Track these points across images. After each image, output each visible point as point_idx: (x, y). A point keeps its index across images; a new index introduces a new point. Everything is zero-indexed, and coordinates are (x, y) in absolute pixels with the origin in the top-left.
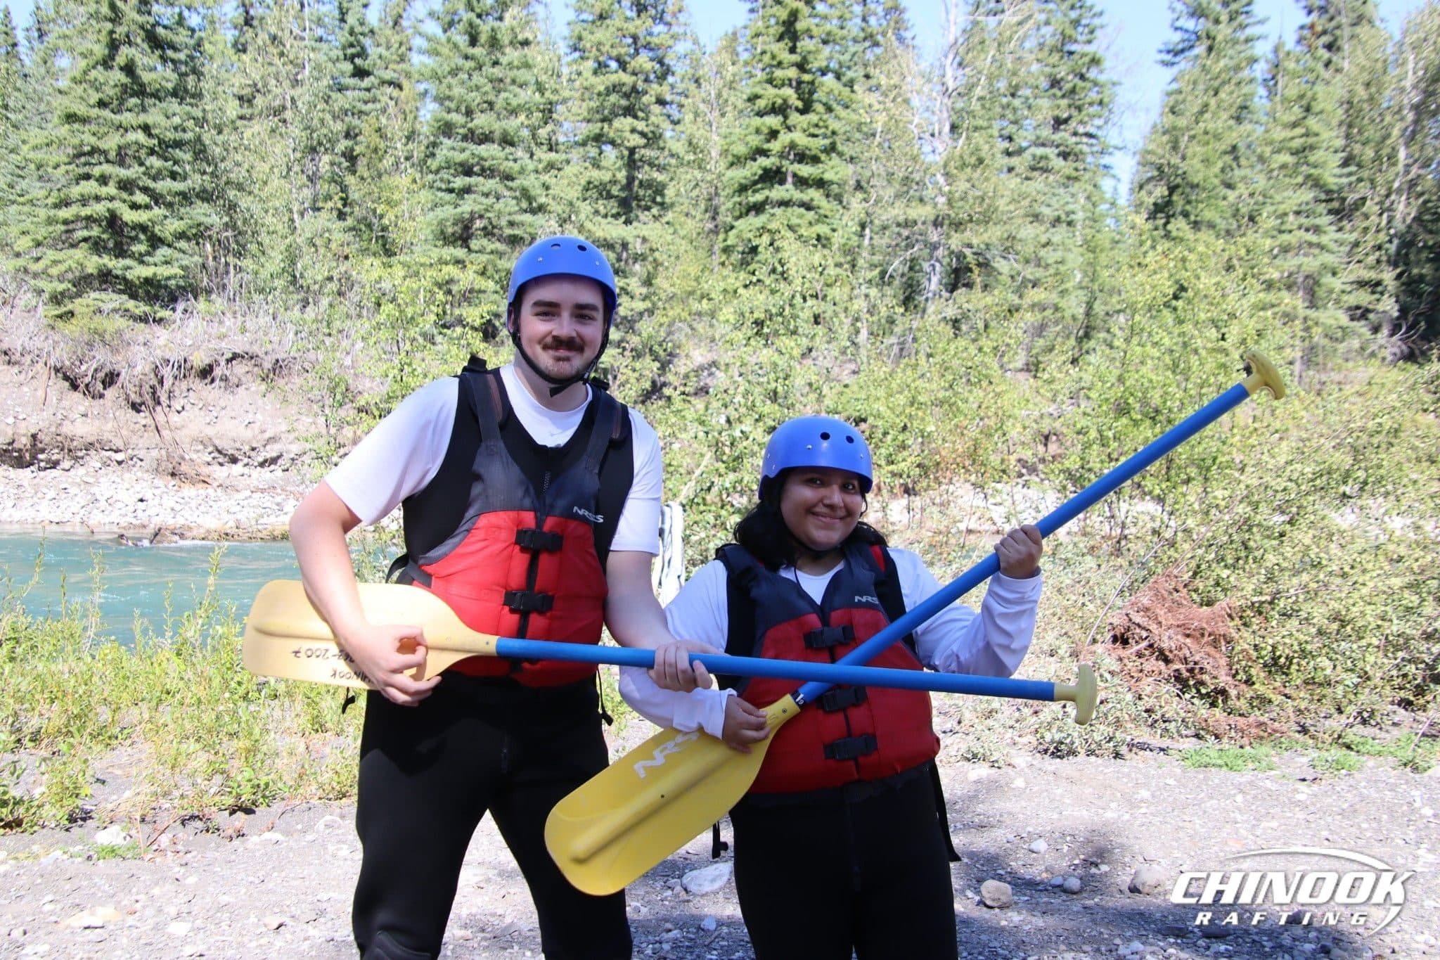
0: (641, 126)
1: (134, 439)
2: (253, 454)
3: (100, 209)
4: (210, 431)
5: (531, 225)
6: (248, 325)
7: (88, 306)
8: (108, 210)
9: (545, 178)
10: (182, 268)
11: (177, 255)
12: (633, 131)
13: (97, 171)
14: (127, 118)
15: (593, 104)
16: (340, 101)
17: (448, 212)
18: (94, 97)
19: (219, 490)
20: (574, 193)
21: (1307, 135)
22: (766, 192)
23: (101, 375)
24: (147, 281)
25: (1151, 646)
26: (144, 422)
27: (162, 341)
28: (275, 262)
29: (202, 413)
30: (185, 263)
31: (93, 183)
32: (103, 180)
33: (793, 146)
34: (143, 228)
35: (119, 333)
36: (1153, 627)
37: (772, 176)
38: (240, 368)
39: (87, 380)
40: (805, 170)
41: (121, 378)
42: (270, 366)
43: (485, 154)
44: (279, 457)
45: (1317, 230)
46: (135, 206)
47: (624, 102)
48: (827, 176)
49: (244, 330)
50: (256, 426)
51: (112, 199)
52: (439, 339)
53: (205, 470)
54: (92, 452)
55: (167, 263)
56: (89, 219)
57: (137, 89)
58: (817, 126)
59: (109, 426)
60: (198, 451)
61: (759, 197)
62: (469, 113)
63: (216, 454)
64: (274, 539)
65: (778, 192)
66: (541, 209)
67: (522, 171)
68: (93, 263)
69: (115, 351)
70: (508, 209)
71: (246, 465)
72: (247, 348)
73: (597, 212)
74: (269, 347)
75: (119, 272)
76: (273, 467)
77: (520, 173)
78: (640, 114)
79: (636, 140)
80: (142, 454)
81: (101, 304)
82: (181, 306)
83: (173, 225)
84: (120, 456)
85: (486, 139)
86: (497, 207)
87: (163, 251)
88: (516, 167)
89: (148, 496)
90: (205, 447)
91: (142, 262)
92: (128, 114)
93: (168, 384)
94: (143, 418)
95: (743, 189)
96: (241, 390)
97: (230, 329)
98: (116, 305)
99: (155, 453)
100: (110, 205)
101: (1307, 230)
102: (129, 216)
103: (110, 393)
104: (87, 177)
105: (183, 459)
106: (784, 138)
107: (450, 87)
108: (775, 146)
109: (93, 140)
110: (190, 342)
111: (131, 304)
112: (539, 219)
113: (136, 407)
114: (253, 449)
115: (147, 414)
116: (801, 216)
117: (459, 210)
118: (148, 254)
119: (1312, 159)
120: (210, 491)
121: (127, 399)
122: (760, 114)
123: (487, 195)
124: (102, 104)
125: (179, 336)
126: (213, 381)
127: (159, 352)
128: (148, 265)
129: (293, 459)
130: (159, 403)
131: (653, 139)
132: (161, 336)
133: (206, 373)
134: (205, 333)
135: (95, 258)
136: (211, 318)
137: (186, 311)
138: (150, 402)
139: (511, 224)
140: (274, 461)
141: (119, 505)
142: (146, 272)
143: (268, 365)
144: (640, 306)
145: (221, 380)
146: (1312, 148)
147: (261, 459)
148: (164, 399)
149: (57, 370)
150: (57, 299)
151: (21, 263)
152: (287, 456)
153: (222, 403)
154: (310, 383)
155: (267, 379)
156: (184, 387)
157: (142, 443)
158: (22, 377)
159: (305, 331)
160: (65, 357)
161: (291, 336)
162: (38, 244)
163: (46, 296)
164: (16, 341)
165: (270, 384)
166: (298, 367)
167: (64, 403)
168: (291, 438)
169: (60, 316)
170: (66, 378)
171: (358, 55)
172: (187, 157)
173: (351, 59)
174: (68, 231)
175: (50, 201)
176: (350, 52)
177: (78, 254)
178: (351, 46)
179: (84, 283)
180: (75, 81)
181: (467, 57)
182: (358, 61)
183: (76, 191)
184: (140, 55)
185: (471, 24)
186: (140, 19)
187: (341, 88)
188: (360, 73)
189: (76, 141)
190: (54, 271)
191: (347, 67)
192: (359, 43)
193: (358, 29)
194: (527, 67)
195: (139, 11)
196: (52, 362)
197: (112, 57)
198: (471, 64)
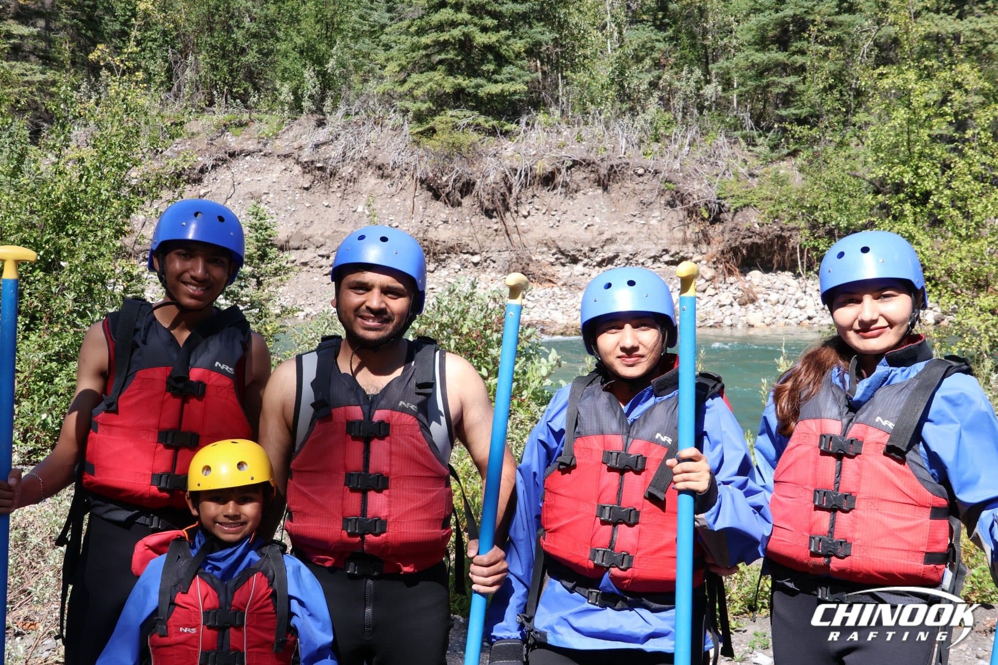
1: (488, 243)
2: (592, 254)
3: (456, 33)
4: (553, 234)
6: (583, 133)
7: (447, 123)
8: (464, 34)
10: (524, 83)
11: (519, 72)
19: (564, 288)
23: (459, 185)
24: (495, 97)
26: (495, 227)
27: (509, 152)
28: (603, 71)
29: (546, 218)
30: (527, 78)
31: (449, 10)
32: (458, 7)
34: (490, 48)
35: (473, 144)
38: (578, 175)
39: (447, 190)
41: (476, 187)
42: (606, 172)
44: (616, 256)
46: (484, 29)
49: (580, 139)
50: (595, 229)
51: (465, 24)
52: (760, 141)
53: (550, 270)
54: (453, 256)
55: (512, 79)
56: (447, 43)
59: (467, 230)
60: (543, 253)
63: (559, 256)
68: (449, 84)
69: (471, 163)
71: (585, 265)
72: (585, 155)
74: (605, 154)
75: (472, 90)
76: (609, 266)
80: (494, 256)
81: (456, 120)
82: (524, 120)
83: (516, 45)
84: (476, 259)
87: (507, 70)
90: (549, 249)
91: (489, 80)
93: (516, 190)
94: (494, 223)
96: (579, 195)
97: (567, 138)
98: (470, 120)
99: (506, 255)
100: (465, 30)
102: (481, 39)
103: (467, 201)
104: (442, 5)
105: (531, 260)
110: (534, 152)
111: (481, 119)
113: (489, 213)
114: (592, 250)
115: (498, 219)
117: (781, 14)
118: (495, 72)
120: (556, 289)
121: (481, 205)
125: (524, 146)
126: (554, 188)
127: (507, 162)
128: (496, 82)
129: (627, 259)
130: (507, 209)
132: (508, 147)
133: (548, 180)
134: (546, 143)
135: (451, 79)
136: (550, 128)
137: (527, 124)
138: (501, 209)
140: (610, 261)
142: (495, 89)
143: (603, 171)
145: (562, 186)
147: (599, 259)
148: (512, 205)
149: (422, 182)
150: (419, 118)
151: (387, 85)
152: (622, 256)
153: (563, 208)
154: (641, 186)
155: (603, 184)
156: (530, 194)
157: (495, 246)
158: (393, 189)
159: (635, 138)
160: (429, 169)
161: (623, 143)
162: (403, 68)
163: (411, 114)
164: (388, 156)
165: (605, 188)
166: (631, 172)
167: (430, 211)
168: (626, 238)
169: (422, 133)
170: (430, 188)
174: (428, 56)
175: (414, 29)
177: (438, 75)
179: (442, 101)
183: (436, 18)
190: (420, 93)
196: (418, 175)
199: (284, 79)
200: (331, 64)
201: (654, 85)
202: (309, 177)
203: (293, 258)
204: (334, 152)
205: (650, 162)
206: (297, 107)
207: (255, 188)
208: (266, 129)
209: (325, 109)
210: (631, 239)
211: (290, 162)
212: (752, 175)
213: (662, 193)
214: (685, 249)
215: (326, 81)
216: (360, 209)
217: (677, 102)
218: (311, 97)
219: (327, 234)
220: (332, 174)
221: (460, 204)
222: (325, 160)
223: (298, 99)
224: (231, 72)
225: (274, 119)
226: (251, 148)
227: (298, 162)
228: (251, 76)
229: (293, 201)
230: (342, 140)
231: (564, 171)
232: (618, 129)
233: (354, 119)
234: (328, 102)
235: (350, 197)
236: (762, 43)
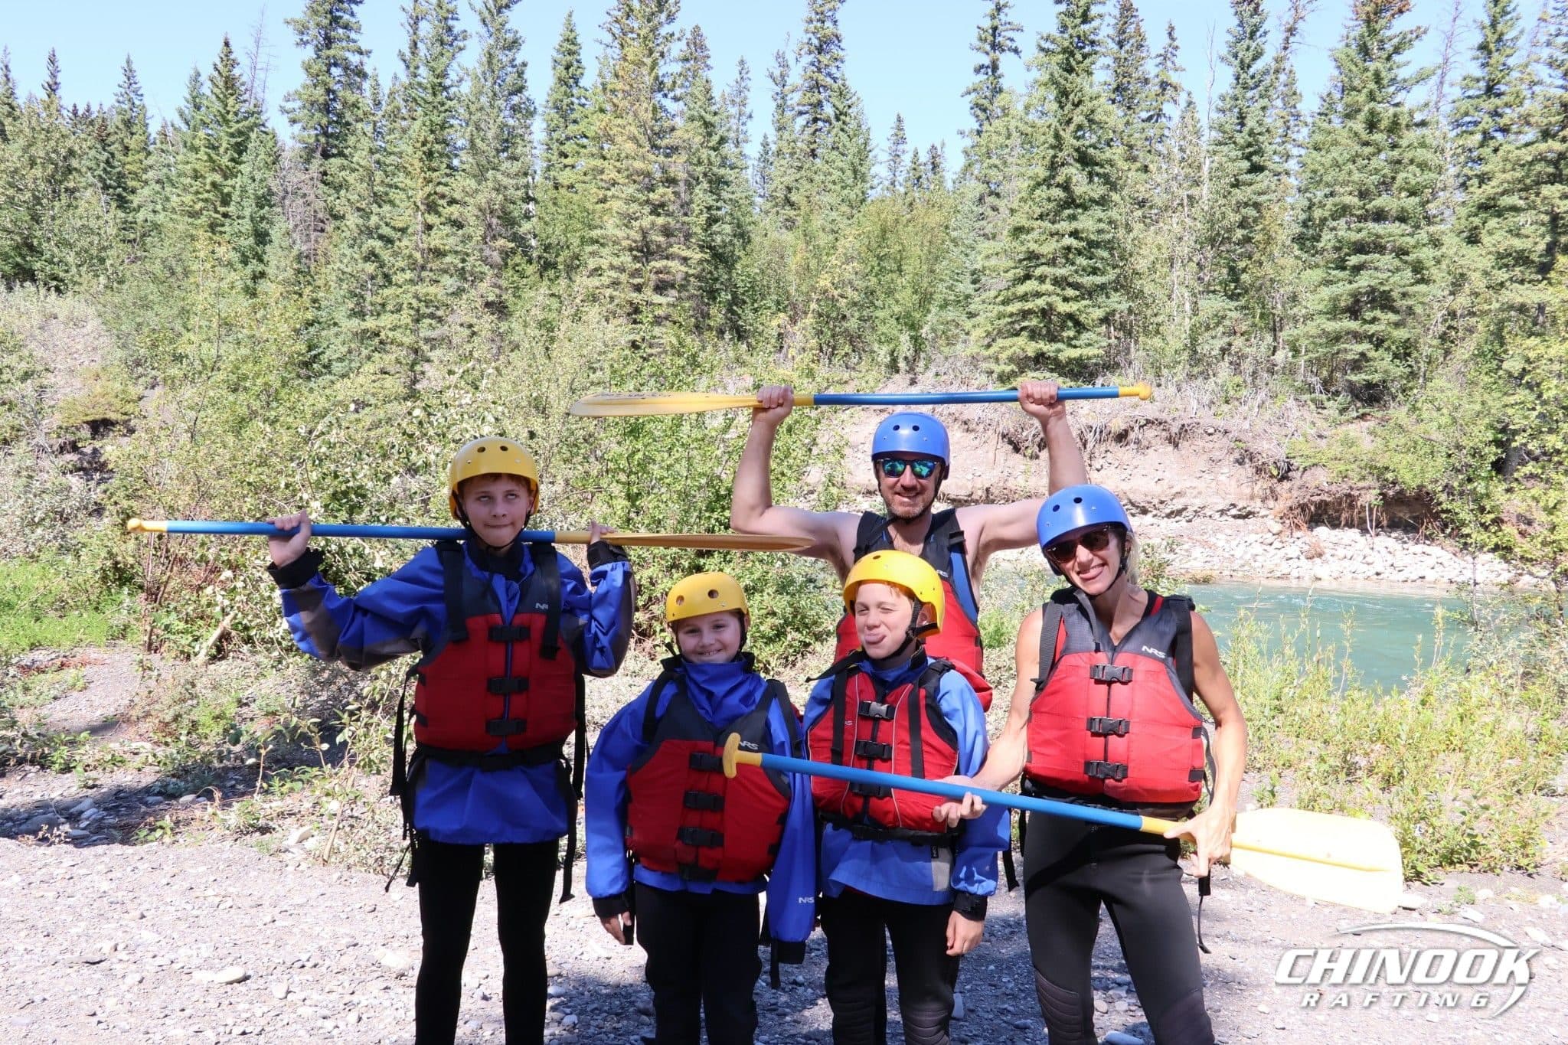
2: (1162, 506)
3: (1041, 302)
4: (1125, 487)
5: (1424, 295)
6: (1156, 395)
8: (1048, 304)
10: (1101, 348)
11: (1096, 338)
13: (1038, 272)
14: (1064, 226)
18: (1038, 211)
24: (1070, 361)
27: (1085, 411)
28: (1176, 336)
29: (1118, 471)
30: (1103, 344)
31: (1034, 282)
32: (1042, 279)
34: (1070, 316)
38: (1150, 433)
39: (1026, 444)
42: (1177, 430)
43: (1381, 232)
44: (1185, 509)
46: (1066, 300)
49: (1153, 400)
50: (1165, 483)
51: (1049, 294)
52: (1329, 404)
55: (1090, 345)
56: (1030, 312)
57: (1071, 202)
62: (1363, 195)
64: (1196, 582)
66: (1423, 281)
68: (1032, 348)
70: (1402, 283)
71: (1154, 516)
72: (1157, 415)
73: (1513, 279)
74: (1177, 414)
75: (1052, 354)
76: (1178, 518)
77: (1415, 247)
82: (1099, 381)
83: (1098, 313)
85: (1380, 216)
86: (1391, 280)
87: (1085, 336)
91: (1070, 345)
92: (1062, 223)
93: (1090, 446)
96: (1151, 451)
100: (1049, 300)
102: (1063, 308)
104: (1028, 277)
107: (1350, 173)
109: (1033, 246)
110: (1108, 411)
112: (1432, 290)
114: (1162, 502)
117: (1355, 285)
118: (1075, 338)
123: (1376, 269)
124: (1041, 217)
126: (1127, 444)
127: (1084, 421)
128: (1075, 347)
129: (1196, 512)
133: (1121, 437)
135: (1033, 344)
137: (1103, 385)
139: (1404, 295)
140: (1179, 512)
142: (1073, 353)
143: (1175, 430)
145: (1135, 443)
147: (1168, 511)
149: (1004, 436)
150: (1003, 378)
151: (973, 349)
152: (1190, 509)
153: (1135, 462)
154: (1211, 445)
155: (1173, 442)
156: (1103, 449)
158: (977, 442)
159: (1206, 399)
160: (1010, 425)
161: (1195, 404)
162: (988, 334)
163: (995, 375)
164: (974, 413)
165: (1176, 446)
166: (1201, 431)
167: (1010, 463)
168: (1195, 492)
170: (1011, 442)
171: (1255, 153)
172: (1105, 254)
173: (1248, 157)
174: (1012, 323)
175: (1000, 298)
176: (1247, 151)
177: (1022, 340)
178: (1250, 145)
179: (1025, 364)
180: (1022, 200)
181: (1367, 144)
182: (1255, 158)
183: (1021, 289)
184: (1075, 173)
185: (1372, 113)
186: (1077, 144)
187: (1236, 184)
188: (1256, 169)
189: (1024, 249)
190: (1003, 356)
191: (1246, 165)
192: (1257, 141)
193: (1258, 130)
194: (1423, 145)
195: (1078, 138)
196: (1000, 430)
197: (1054, 177)
198: (1368, 150)
199: (880, 342)
200: (925, 331)
201: (1223, 351)
205: (1219, 422)
206: (893, 367)
208: (864, 386)
209: (917, 370)
210: (1200, 493)
212: (1320, 436)
213: (1231, 451)
214: (1252, 504)
215: (918, 343)
217: (1247, 366)
218: (906, 358)
221: (1037, 457)
223: (894, 360)
224: (833, 336)
225: (871, 378)
228: (854, 340)
231: (1136, 429)
232: (1190, 392)
233: (944, 378)
234: (921, 364)
236: (1334, 312)
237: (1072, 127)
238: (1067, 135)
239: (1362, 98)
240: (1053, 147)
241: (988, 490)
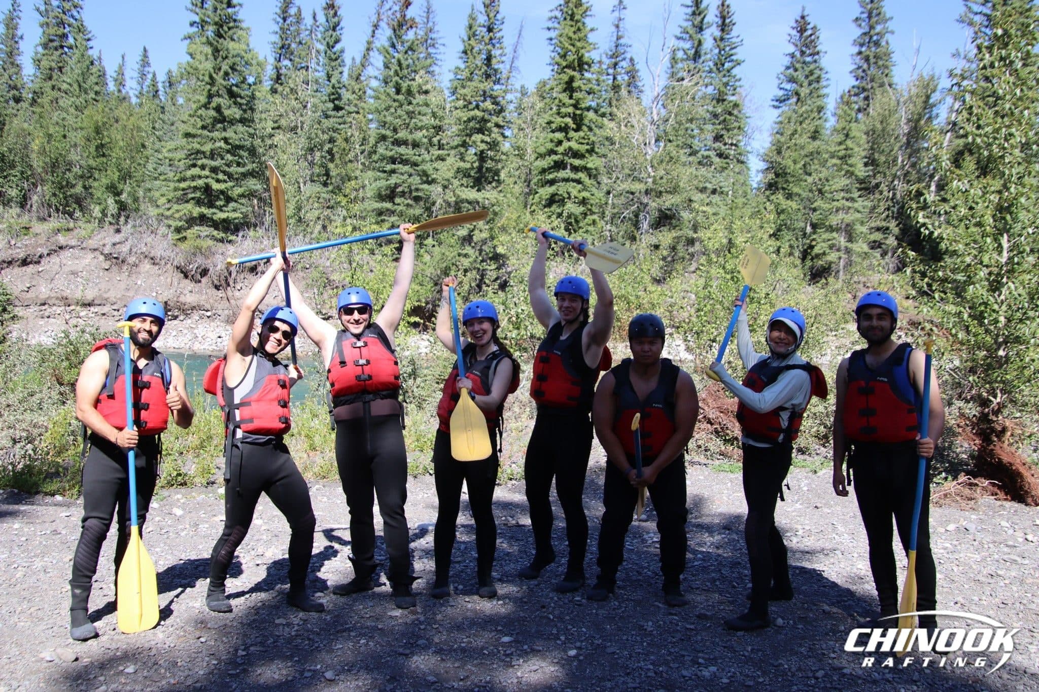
0: (488, 139)
1: (216, 305)
3: (200, 182)
5: (427, 190)
7: (193, 234)
8: (205, 183)
9: (435, 165)
10: (242, 213)
11: (239, 206)
12: (482, 141)
13: (199, 163)
14: (216, 134)
15: (461, 127)
16: (327, 123)
17: (383, 183)
18: (200, 124)
20: (450, 174)
21: (846, 149)
22: (556, 174)
23: (199, 270)
24: (224, 220)
25: (705, 417)
27: (231, 252)
30: (244, 210)
31: (198, 169)
32: (203, 167)
33: (570, 148)
34: (222, 192)
35: (209, 248)
36: (706, 408)
37: (559, 165)
39: (193, 273)
40: (577, 162)
41: (210, 272)
43: (403, 152)
45: (852, 200)
46: (218, 181)
47: (477, 126)
48: (589, 166)
51: (207, 177)
52: (376, 252)
54: (195, 311)
55: (234, 211)
56: (195, 188)
57: (221, 119)
58: (584, 138)
59: (204, 297)
61: (551, 177)
62: (395, 130)
65: (562, 174)
66: (432, 182)
67: (423, 161)
68: (197, 211)
69: (207, 258)
70: (415, 182)
73: (462, 185)
75: (210, 216)
78: (486, 133)
79: (483, 146)
80: (220, 312)
81: (200, 232)
82: (241, 234)
83: (238, 191)
84: (209, 314)
85: (405, 143)
86: (409, 180)
87: (232, 205)
88: (420, 159)
89: (223, 335)
91: (221, 211)
92: (216, 133)
93: (233, 275)
94: (220, 294)
95: (543, 171)
97: (266, 246)
98: (208, 233)
99: (226, 312)
100: (206, 181)
101: (847, 200)
102: (216, 186)
103: (204, 280)
104: (194, 166)
106: (566, 145)
107: (385, 116)
108: (561, 149)
109: (198, 146)
111: (215, 233)
112: (431, 188)
113: (217, 288)
115: (223, 291)
116: (574, 187)
117: (389, 182)
118: (224, 206)
119: (849, 162)
121: (213, 282)
122: (553, 131)
123: (402, 174)
124: (203, 127)
125: (240, 249)
128: (225, 212)
130: (229, 285)
131: (494, 145)
132: (231, 249)
133: (253, 269)
134: (253, 248)
135: (198, 209)
136: (256, 240)
137: (243, 236)
138: (224, 285)
139: (417, 190)
141: (208, 339)
142: (223, 215)
144: (485, 235)
146: (850, 156)
148: (231, 283)
149: (178, 268)
150: (178, 230)
151: (160, 211)
156: (242, 277)
157: (220, 307)
158: (160, 271)
160: (182, 261)
162: (169, 201)
163: (172, 228)
164: (158, 252)
167: (181, 285)
169: (179, 239)
170: (182, 272)
171: (336, 99)
172: (246, 154)
173: (333, 101)
174: (185, 194)
175: (176, 178)
176: (332, 97)
177: (189, 206)
178: (333, 94)
179: (192, 221)
180: (190, 116)
181: (394, 101)
182: (336, 102)
183: (189, 173)
184: (224, 101)
185: (397, 83)
186: (224, 83)
187: (327, 117)
188: (337, 108)
189: (190, 147)
190: (177, 216)
191: (331, 105)
192: (337, 92)
193: (337, 85)
194: (427, 105)
195: (224, 79)
196: (175, 263)
197: (209, 103)
198: (396, 104)
199: (96, 204)
201: (317, 218)
202: (109, 263)
203: (96, 310)
204: (125, 249)
207: (74, 268)
208: (84, 233)
209: (120, 223)
211: (97, 253)
215: (122, 207)
216: (139, 283)
218: (112, 215)
219: (119, 296)
220: (123, 262)
221: (200, 281)
222: (119, 253)
223: (105, 215)
224: (65, 198)
225: (90, 227)
226: (73, 244)
227: (102, 254)
228: (79, 201)
229: (98, 277)
230: (130, 241)
233: (138, 229)
234: (122, 219)
235: (134, 276)
236: (381, 198)
237: (222, 73)
238: (219, 78)
239: (392, 73)
240: (210, 84)
241: (166, 303)
